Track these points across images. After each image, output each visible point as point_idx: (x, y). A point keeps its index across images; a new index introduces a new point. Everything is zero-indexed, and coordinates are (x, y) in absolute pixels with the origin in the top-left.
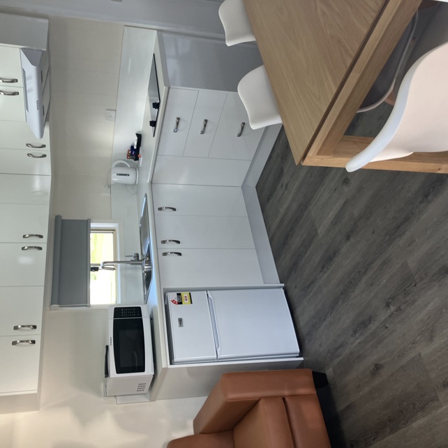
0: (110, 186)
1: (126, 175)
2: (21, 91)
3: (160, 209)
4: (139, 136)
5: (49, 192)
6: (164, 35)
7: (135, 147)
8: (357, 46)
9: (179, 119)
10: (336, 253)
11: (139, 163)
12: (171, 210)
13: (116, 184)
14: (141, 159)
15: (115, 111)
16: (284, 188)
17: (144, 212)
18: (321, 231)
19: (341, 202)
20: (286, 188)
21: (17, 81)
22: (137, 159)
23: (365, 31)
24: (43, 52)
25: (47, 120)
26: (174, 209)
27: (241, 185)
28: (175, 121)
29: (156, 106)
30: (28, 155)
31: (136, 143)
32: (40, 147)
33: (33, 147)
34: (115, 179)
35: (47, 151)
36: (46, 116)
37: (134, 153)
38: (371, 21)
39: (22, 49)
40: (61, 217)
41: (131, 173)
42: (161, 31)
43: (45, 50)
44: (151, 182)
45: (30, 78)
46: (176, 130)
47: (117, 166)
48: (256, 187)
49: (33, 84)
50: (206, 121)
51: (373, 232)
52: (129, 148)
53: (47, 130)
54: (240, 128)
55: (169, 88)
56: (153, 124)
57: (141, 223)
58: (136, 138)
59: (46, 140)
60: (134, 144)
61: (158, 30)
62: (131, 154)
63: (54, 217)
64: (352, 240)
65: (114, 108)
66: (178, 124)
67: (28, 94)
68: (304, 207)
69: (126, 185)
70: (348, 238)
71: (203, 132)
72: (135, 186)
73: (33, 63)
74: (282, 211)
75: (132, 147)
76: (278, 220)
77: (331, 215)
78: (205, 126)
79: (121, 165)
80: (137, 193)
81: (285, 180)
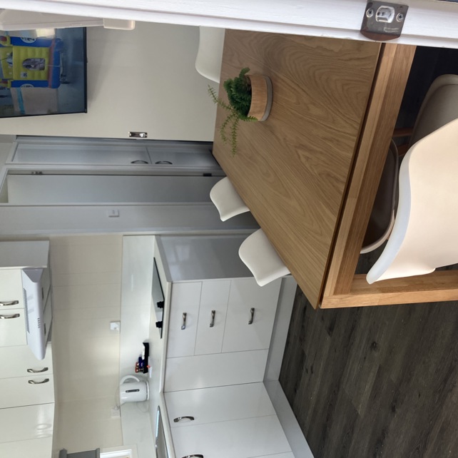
0: (119, 408)
1: (135, 391)
2: (22, 313)
3: (176, 420)
4: (147, 345)
5: (52, 423)
6: (162, 238)
7: (143, 358)
8: (346, 171)
9: (185, 314)
10: (384, 432)
11: (148, 376)
12: (189, 419)
13: (126, 403)
14: (150, 370)
15: (120, 321)
16: (309, 371)
17: (159, 429)
18: (361, 410)
19: (375, 369)
20: (312, 372)
21: (18, 302)
22: (146, 371)
23: (351, 155)
24: (44, 269)
25: (49, 339)
26: (192, 418)
27: (262, 380)
28: (181, 317)
29: (161, 305)
30: (29, 382)
31: (143, 354)
32: (42, 371)
33: (34, 372)
34: (124, 397)
35: (49, 374)
36: (48, 335)
37: (143, 365)
38: (353, 145)
39: (23, 269)
40: (66, 451)
41: (141, 387)
42: (160, 235)
43: (46, 267)
44: (164, 392)
45: (31, 297)
46: (184, 327)
47: (125, 382)
48: (280, 380)
49: (34, 304)
50: (214, 312)
51: (419, 396)
52: (137, 360)
53: (49, 351)
54: (250, 315)
55: (172, 284)
56: (159, 325)
57: (157, 443)
58: (144, 347)
59: (48, 361)
60: (141, 355)
61: (156, 235)
62: (140, 367)
63: (58, 453)
64: (398, 411)
65: (118, 319)
66: (185, 320)
67: (29, 315)
68: (336, 388)
69: (137, 403)
70: (393, 409)
71: (212, 325)
72: (146, 402)
73: (33, 280)
74: (313, 399)
75: (140, 358)
76: (310, 412)
77: (368, 388)
78: (213, 318)
79: (129, 381)
80: (149, 411)
81: (308, 363)
